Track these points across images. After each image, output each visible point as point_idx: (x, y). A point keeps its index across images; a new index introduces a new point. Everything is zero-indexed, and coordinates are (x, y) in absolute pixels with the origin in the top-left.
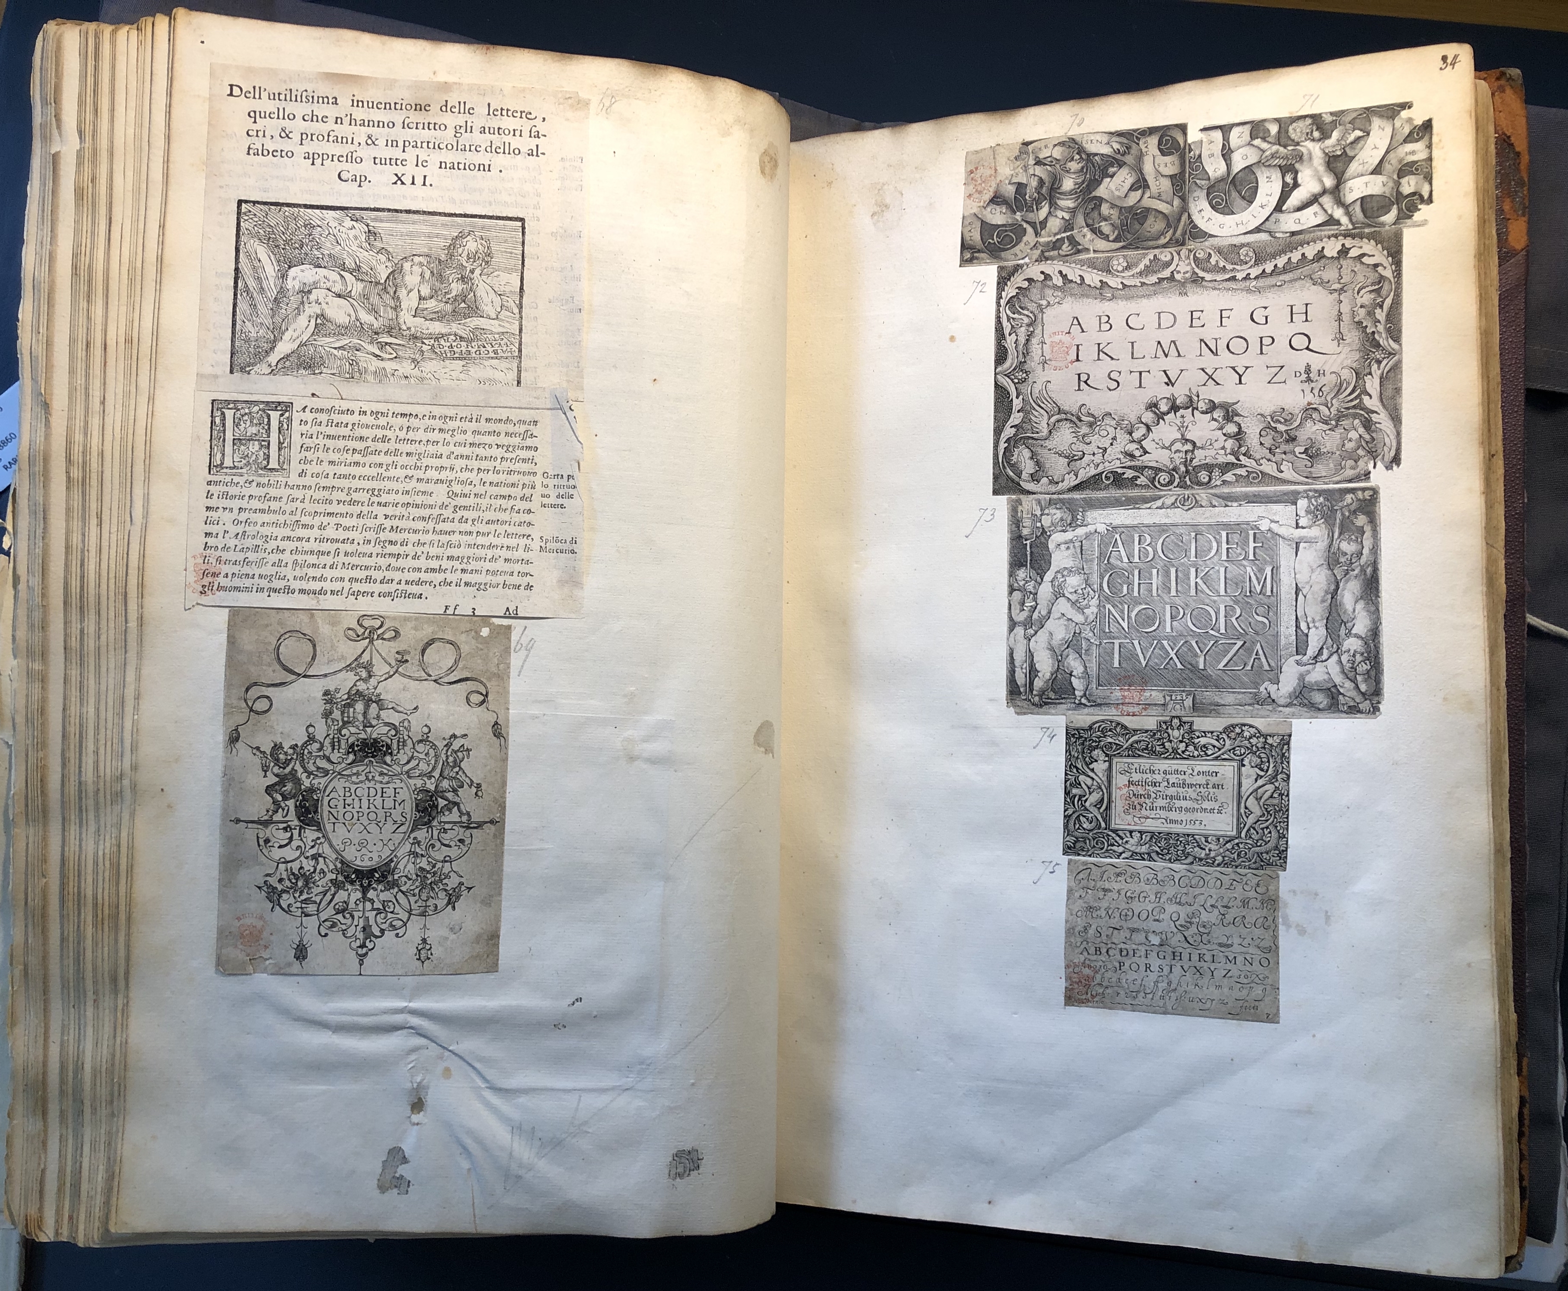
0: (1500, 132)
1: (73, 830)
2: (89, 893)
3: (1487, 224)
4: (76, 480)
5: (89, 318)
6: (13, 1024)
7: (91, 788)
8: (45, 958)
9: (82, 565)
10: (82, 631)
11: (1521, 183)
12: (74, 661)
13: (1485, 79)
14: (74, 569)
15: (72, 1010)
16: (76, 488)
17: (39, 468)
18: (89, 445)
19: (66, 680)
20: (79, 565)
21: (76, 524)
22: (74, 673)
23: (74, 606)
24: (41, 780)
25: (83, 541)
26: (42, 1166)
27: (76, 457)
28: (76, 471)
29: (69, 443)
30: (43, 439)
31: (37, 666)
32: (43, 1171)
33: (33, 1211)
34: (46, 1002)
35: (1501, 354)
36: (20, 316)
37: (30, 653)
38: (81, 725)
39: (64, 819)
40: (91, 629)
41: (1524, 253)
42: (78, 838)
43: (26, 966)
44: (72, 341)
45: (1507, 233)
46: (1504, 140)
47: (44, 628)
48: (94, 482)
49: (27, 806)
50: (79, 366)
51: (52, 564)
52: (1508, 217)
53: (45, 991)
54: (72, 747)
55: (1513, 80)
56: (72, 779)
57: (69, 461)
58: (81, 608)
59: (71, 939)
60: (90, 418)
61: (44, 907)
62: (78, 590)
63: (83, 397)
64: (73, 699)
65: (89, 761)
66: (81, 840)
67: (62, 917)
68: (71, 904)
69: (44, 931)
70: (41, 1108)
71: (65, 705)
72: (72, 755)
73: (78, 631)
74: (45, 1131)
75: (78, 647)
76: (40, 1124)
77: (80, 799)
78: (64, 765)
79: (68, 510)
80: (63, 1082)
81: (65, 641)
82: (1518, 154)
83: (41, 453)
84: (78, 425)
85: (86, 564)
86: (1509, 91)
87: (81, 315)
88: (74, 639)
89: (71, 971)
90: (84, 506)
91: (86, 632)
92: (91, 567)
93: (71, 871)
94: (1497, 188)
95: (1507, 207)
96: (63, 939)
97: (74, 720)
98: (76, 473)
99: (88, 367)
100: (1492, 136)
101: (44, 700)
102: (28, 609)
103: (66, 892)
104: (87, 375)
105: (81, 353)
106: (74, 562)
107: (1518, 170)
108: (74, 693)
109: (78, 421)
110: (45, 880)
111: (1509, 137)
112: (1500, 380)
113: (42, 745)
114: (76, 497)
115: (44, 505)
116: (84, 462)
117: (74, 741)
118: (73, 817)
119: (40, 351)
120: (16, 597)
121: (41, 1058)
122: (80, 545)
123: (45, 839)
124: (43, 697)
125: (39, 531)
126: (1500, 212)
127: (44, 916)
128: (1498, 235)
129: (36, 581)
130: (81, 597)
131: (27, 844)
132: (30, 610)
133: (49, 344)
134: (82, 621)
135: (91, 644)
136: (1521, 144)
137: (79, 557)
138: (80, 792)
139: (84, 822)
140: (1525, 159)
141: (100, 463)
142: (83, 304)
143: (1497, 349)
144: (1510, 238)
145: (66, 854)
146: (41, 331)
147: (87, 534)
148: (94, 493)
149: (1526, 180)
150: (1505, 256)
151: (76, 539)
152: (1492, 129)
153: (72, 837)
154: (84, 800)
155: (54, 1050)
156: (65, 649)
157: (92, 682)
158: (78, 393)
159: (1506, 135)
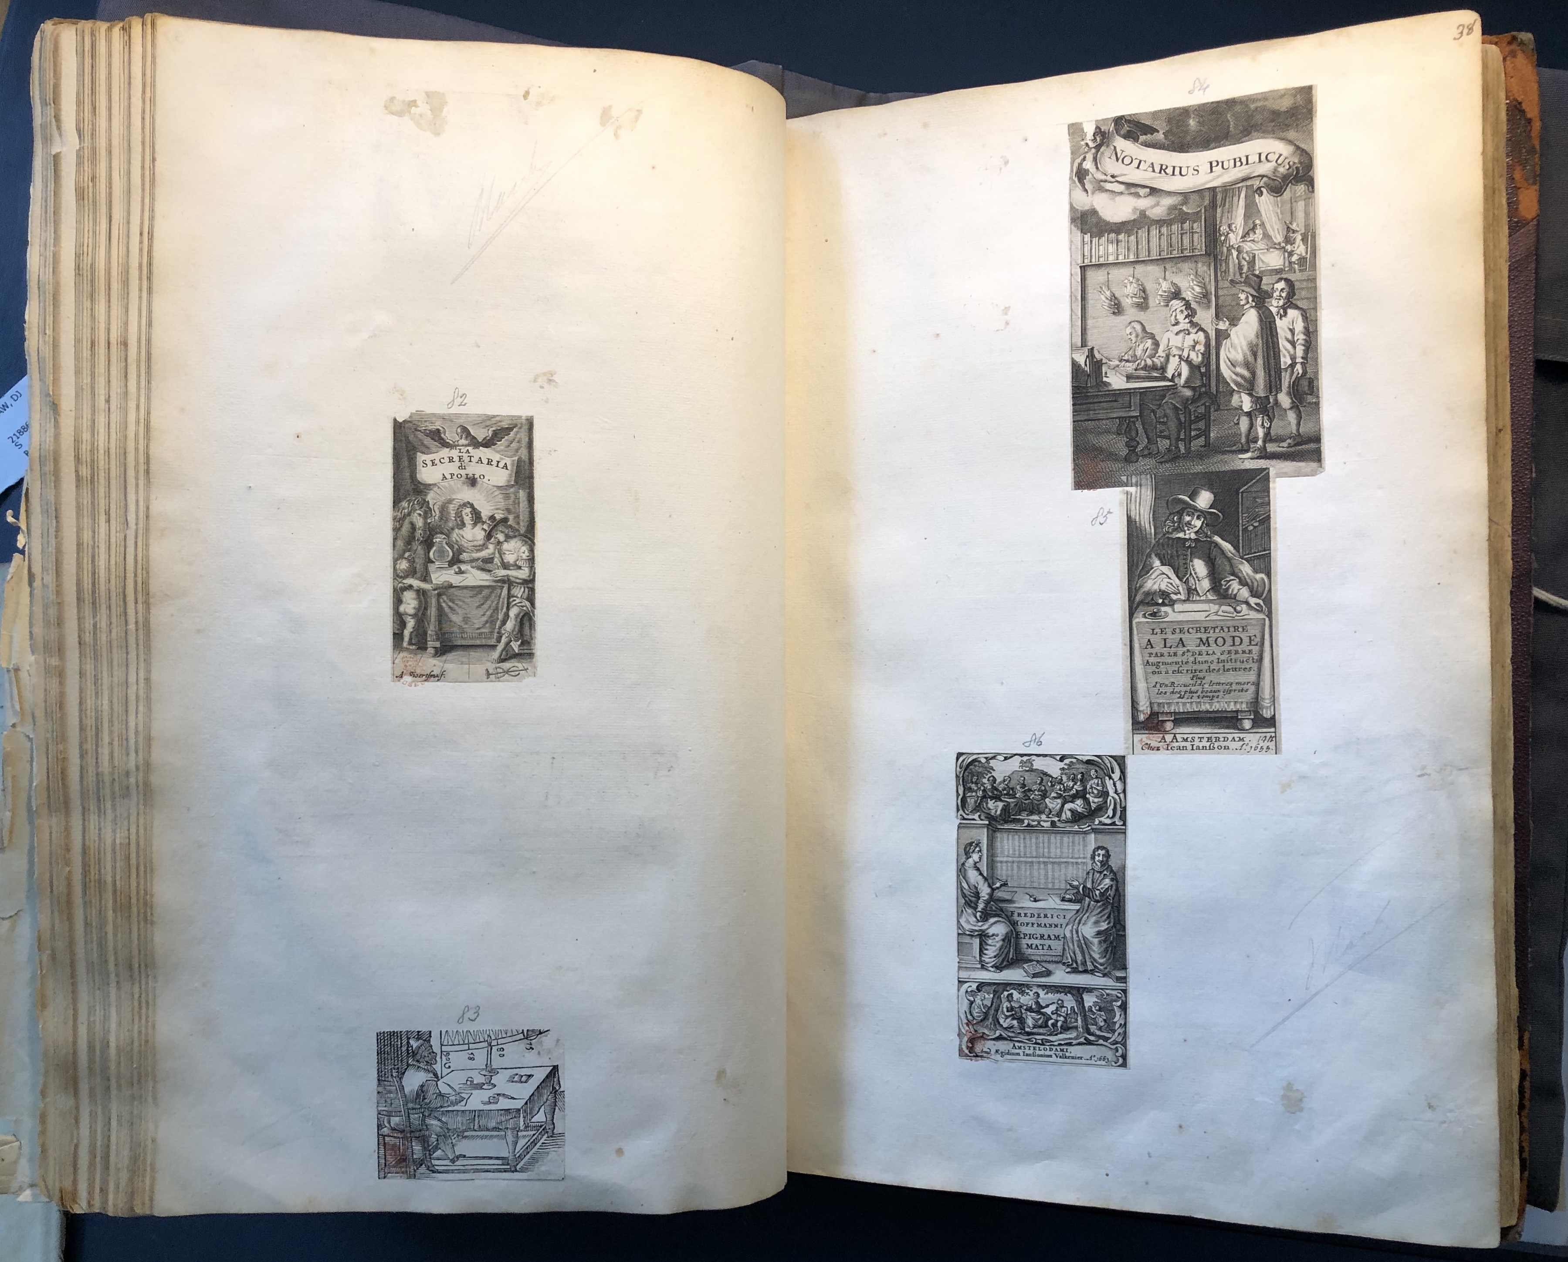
0: (1511, 98)
1: (93, 819)
2: (109, 879)
3: (1497, 192)
4: (85, 479)
5: (93, 317)
6: (44, 1006)
7: (107, 779)
8: (71, 942)
9: (93, 561)
10: (95, 625)
11: (1532, 151)
12: (88, 656)
13: (1496, 44)
14: (85, 566)
15: (98, 992)
16: (85, 487)
17: (49, 467)
18: (96, 443)
19: (82, 674)
20: (90, 562)
21: (86, 521)
22: (89, 667)
23: (87, 602)
24: (62, 773)
25: (94, 537)
26: (75, 1141)
27: (84, 456)
28: (84, 470)
29: (77, 441)
30: (52, 440)
31: (54, 662)
32: (76, 1147)
33: (67, 1184)
34: (74, 985)
35: (1510, 326)
36: (26, 317)
37: (47, 649)
38: (97, 718)
39: (84, 808)
40: (103, 624)
41: (1535, 222)
42: (97, 827)
43: (53, 950)
44: (78, 341)
45: (1517, 203)
46: (1515, 106)
47: (60, 623)
48: (102, 480)
49: (49, 797)
50: (84, 366)
51: (65, 562)
52: (1518, 185)
53: (73, 975)
54: (89, 739)
55: (1525, 44)
56: (90, 771)
57: (78, 459)
58: (94, 603)
59: (94, 924)
60: (96, 417)
61: (69, 895)
62: (90, 586)
63: (89, 397)
64: (89, 693)
65: (105, 752)
66: (100, 829)
67: (85, 903)
68: (92, 890)
69: (70, 919)
70: (72, 1084)
71: (81, 698)
72: (89, 746)
73: (92, 627)
74: (77, 1108)
75: (92, 642)
76: (71, 1102)
77: (98, 789)
78: (82, 755)
79: (79, 508)
80: (91, 1060)
81: (79, 637)
82: (1529, 121)
83: (51, 453)
84: (85, 425)
85: (97, 560)
86: (1521, 57)
87: (85, 314)
88: (87, 634)
89: (95, 955)
90: (93, 503)
91: (98, 627)
92: (102, 563)
93: (92, 860)
94: (1508, 156)
95: (1517, 175)
96: (87, 924)
97: (91, 714)
98: (85, 472)
99: (93, 366)
100: (1503, 101)
101: (62, 695)
102: (43, 606)
103: (88, 880)
104: (93, 375)
105: (86, 353)
106: (85, 561)
107: (1529, 137)
108: (90, 685)
109: (85, 420)
110: (68, 869)
111: (1520, 103)
112: (1508, 352)
113: (62, 737)
114: (85, 494)
115: (55, 503)
116: (93, 461)
117: (90, 733)
118: (92, 808)
119: (47, 351)
120: (31, 594)
121: (71, 1039)
122: (91, 543)
123: (67, 829)
124: (61, 692)
125: (52, 531)
126: (1511, 179)
127: (69, 902)
128: (1509, 204)
129: (50, 579)
130: (94, 592)
131: (51, 833)
132: (46, 607)
133: (56, 346)
134: (94, 617)
135: (103, 638)
136: (1532, 110)
137: (90, 554)
138: (98, 783)
139: (103, 811)
140: (1537, 125)
141: (107, 461)
142: (87, 304)
143: (1506, 321)
144: (1521, 207)
145: (87, 843)
146: (47, 332)
147: (96, 530)
148: (102, 491)
149: (1538, 147)
150: (1516, 226)
151: (87, 535)
152: (1503, 95)
153: (92, 827)
154: (101, 790)
155: (83, 1031)
156: (80, 643)
157: (105, 674)
158: (85, 393)
159: (1517, 101)
